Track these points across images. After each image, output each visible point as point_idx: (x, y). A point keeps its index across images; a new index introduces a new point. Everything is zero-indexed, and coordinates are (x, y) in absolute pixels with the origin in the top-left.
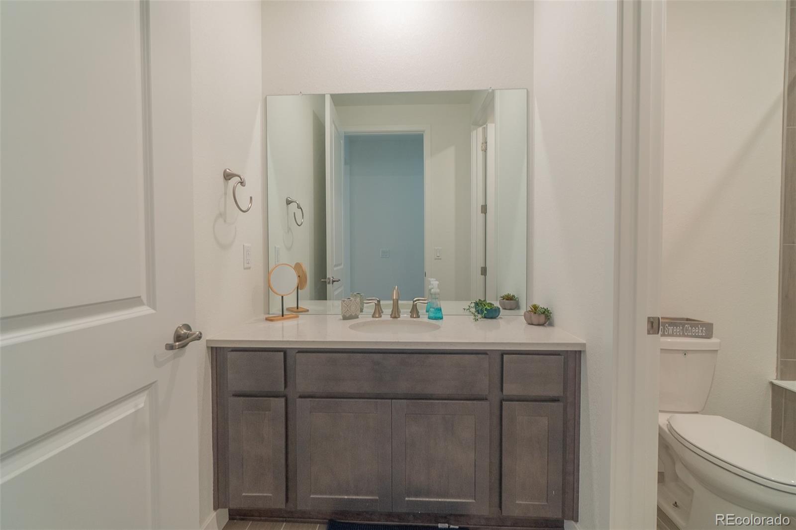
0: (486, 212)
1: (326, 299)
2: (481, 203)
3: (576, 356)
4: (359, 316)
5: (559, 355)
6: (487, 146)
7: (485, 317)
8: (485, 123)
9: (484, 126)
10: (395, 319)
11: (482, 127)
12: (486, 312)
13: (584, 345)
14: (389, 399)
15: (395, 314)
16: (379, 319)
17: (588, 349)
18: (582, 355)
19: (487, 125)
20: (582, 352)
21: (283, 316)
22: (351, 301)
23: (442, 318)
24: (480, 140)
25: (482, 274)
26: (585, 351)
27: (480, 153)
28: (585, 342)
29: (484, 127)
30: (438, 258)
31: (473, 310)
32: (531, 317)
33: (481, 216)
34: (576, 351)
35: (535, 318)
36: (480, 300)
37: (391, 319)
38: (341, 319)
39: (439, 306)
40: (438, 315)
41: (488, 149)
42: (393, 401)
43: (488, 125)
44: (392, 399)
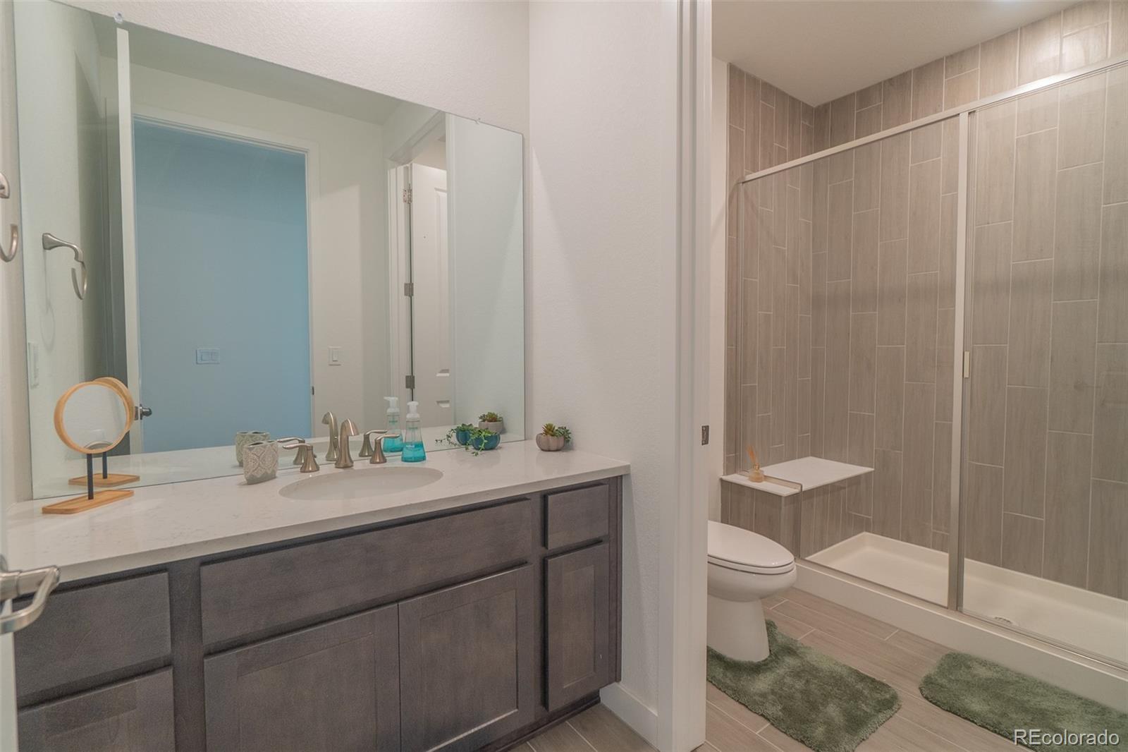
0: (412, 295)
1: (129, 454)
2: (404, 280)
3: (617, 482)
4: (277, 475)
5: (602, 484)
6: (411, 195)
7: (486, 449)
8: (409, 161)
9: (407, 165)
10: (347, 470)
11: (405, 166)
12: (486, 441)
13: (628, 467)
14: (392, 602)
15: (346, 461)
16: (316, 474)
17: (633, 471)
18: (623, 480)
19: (411, 165)
20: (623, 477)
21: (91, 496)
22: (265, 447)
23: (424, 458)
24: (402, 187)
25: (407, 387)
26: (628, 475)
27: (402, 206)
28: (629, 463)
29: (407, 168)
30: (335, 364)
31: (454, 439)
32: (548, 440)
33: (404, 300)
34: (617, 477)
35: (553, 442)
36: (463, 425)
37: (341, 470)
38: (241, 485)
39: (419, 440)
40: (418, 454)
41: (414, 199)
42: (400, 604)
43: (414, 164)
44: (397, 601)
